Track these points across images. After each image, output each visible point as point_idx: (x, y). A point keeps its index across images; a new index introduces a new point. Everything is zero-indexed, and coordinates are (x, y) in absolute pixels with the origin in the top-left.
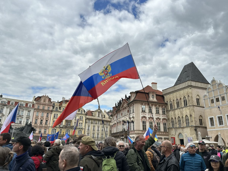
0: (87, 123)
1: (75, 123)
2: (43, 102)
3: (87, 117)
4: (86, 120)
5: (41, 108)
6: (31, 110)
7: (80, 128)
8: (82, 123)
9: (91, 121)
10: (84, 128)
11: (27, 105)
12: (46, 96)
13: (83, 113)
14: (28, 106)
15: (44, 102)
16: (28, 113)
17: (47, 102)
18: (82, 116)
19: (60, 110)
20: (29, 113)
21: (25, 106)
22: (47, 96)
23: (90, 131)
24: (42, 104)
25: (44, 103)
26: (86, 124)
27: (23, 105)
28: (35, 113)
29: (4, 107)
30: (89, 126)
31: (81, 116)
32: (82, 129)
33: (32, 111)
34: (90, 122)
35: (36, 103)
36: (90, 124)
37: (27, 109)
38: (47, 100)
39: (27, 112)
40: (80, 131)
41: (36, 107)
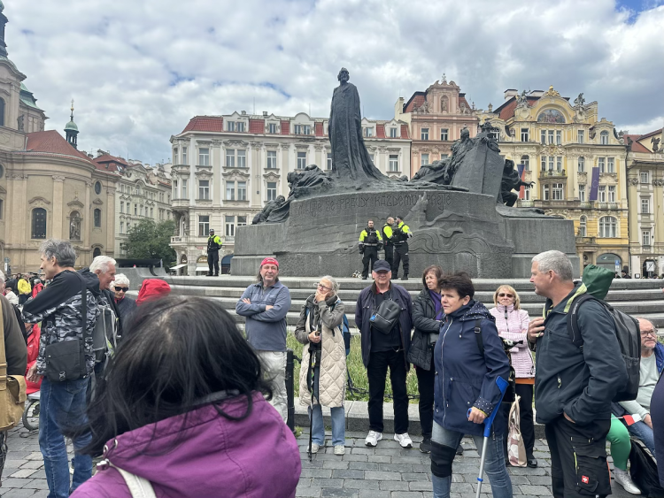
0: (635, 184)
1: (582, 187)
2: (439, 113)
3: (633, 155)
4: (627, 170)
5: (435, 138)
6: (399, 150)
7: (605, 210)
8: (612, 188)
9: (651, 173)
10: (625, 206)
11: (380, 129)
12: (445, 82)
13: (612, 141)
14: (388, 134)
15: (442, 109)
16: (391, 163)
17: (454, 109)
18: (611, 154)
19: (510, 139)
20: (394, 160)
21: (375, 134)
22: (452, 83)
23: (652, 218)
24: (438, 121)
25: (445, 113)
26: (632, 188)
27: (370, 132)
28: (415, 160)
29: (307, 147)
30: (645, 198)
31: (602, 154)
32: (615, 210)
33: (404, 151)
34: (650, 180)
35: (413, 120)
36: (651, 187)
37: (383, 144)
38: (454, 101)
39: (387, 157)
40: (607, 218)
41: (416, 134)
